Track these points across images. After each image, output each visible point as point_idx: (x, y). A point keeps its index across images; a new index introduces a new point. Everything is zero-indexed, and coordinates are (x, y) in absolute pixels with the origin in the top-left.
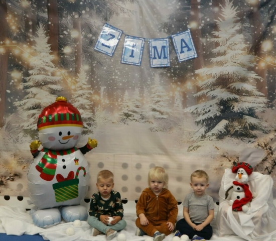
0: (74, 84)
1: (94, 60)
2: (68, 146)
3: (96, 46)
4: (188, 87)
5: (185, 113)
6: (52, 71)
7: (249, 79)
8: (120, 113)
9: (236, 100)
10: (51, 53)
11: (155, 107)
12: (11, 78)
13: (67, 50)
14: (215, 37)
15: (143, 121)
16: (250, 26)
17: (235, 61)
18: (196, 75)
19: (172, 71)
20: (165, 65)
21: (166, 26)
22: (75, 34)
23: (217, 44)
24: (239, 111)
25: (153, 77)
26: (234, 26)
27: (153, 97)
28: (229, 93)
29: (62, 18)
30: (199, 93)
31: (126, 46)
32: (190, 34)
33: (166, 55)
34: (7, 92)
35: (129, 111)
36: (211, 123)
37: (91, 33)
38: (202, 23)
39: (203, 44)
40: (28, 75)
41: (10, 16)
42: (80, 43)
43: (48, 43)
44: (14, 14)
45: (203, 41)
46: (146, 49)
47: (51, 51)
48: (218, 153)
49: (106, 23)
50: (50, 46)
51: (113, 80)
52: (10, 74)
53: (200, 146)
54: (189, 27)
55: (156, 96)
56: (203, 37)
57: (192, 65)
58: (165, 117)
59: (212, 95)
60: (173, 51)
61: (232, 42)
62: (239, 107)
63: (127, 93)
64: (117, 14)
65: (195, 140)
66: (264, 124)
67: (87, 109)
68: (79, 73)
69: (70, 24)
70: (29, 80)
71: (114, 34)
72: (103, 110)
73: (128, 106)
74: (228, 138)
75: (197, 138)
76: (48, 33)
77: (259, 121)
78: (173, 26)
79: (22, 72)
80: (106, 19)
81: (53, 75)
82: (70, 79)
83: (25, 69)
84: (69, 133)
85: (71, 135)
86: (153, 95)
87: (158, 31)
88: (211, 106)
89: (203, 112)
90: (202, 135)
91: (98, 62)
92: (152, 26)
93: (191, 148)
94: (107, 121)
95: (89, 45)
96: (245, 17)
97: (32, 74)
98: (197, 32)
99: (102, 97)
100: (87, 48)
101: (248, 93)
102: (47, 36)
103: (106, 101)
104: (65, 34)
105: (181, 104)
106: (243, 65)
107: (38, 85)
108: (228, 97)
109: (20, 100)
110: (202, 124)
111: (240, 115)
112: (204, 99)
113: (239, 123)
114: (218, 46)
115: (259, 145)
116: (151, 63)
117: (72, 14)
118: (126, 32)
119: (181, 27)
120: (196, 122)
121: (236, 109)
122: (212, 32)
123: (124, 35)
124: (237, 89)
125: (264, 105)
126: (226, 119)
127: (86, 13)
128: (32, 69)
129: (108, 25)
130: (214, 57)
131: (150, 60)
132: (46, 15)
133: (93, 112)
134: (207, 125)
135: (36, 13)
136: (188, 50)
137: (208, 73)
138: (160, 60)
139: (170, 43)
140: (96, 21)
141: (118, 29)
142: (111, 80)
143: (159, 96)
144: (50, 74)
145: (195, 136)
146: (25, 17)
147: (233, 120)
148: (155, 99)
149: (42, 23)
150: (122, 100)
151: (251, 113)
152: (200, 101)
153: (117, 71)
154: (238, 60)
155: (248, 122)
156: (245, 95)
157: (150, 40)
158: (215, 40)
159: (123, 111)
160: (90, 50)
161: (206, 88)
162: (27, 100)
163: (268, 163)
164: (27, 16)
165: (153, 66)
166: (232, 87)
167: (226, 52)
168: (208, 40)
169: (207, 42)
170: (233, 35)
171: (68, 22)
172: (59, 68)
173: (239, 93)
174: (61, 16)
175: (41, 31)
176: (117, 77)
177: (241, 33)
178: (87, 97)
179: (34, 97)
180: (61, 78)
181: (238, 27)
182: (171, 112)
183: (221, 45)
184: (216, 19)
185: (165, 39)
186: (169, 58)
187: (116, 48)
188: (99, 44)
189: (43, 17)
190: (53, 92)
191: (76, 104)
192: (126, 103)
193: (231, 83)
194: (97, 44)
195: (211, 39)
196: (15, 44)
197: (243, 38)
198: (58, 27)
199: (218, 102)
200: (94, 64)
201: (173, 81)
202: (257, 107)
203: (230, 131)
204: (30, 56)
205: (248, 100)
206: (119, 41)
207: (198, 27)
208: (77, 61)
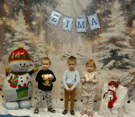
0: (37, 40)
1: (48, 28)
3: (49, 21)
4: (95, 43)
5: (93, 56)
6: (26, 33)
7: (126, 39)
8: (61, 56)
9: (119, 50)
10: (26, 25)
11: (78, 53)
12: (5, 37)
13: (34, 23)
14: (110, 17)
16: (127, 12)
17: (119, 30)
18: (99, 37)
19: (87, 34)
20: (84, 32)
22: (38, 15)
23: (110, 21)
24: (120, 56)
25: (78, 38)
26: (119, 12)
27: (78, 48)
28: (116, 46)
29: (32, 7)
30: (101, 46)
31: (64, 22)
32: (97, 16)
33: (84, 26)
34: (3, 44)
35: (65, 54)
36: (106, 62)
37: (46, 15)
38: (103, 10)
39: (103, 21)
40: (14, 35)
41: (6, 5)
42: (41, 19)
43: (24, 19)
44: (8, 4)
45: (103, 19)
46: (74, 22)
47: (26, 23)
48: (109, 77)
49: (54, 10)
50: (25, 21)
51: (57, 39)
52: (5, 35)
53: (100, 73)
54: (96, 12)
55: (79, 47)
56: (103, 17)
57: (97, 32)
58: (83, 58)
59: (107, 47)
60: (88, 24)
62: (120, 54)
63: (64, 45)
64: (60, 5)
65: (98, 70)
66: (133, 63)
67: (44, 53)
68: (40, 35)
69: (36, 10)
70: (15, 38)
71: (58, 15)
72: (52, 54)
73: (64, 52)
74: (115, 69)
76: (25, 14)
77: (130, 61)
78: (88, 12)
79: (11, 34)
80: (54, 7)
81: (27, 35)
82: (35, 38)
83: (12, 32)
86: (77, 47)
87: (81, 14)
88: (106, 53)
89: (102, 56)
90: (102, 67)
91: (50, 29)
92: (77, 12)
94: (54, 59)
96: (125, 8)
97: (16, 35)
98: (100, 15)
99: (51, 47)
100: (44, 22)
101: (126, 47)
102: (24, 16)
103: (53, 49)
104: (33, 15)
105: (91, 52)
106: (123, 32)
107: (19, 40)
108: (115, 48)
109: (10, 48)
110: (102, 62)
112: (103, 49)
113: (120, 61)
114: (111, 22)
115: (130, 73)
116: (77, 30)
117: (37, 4)
118: (64, 14)
119: (92, 12)
120: (99, 61)
121: (119, 55)
122: (108, 15)
123: (64, 16)
124: (120, 44)
125: (133, 53)
126: (114, 59)
127: (44, 4)
128: (16, 32)
129: (55, 10)
130: (109, 28)
131: (76, 29)
132: (23, 5)
133: (47, 55)
134: (104, 62)
135: (19, 4)
136: (96, 24)
137: (106, 36)
138: (81, 29)
139: (86, 20)
140: (49, 8)
141: (60, 13)
142: (56, 38)
143: (80, 47)
144: (25, 35)
145: (98, 68)
146: (13, 6)
147: (117, 60)
148: (78, 49)
149: (21, 9)
150: (62, 49)
151: (127, 57)
152: (101, 50)
153: (59, 34)
154: (121, 29)
155: (125, 61)
156: (123, 48)
157: (77, 19)
158: (110, 19)
160: (46, 23)
161: (104, 43)
162: (13, 48)
163: (134, 82)
164: (14, 5)
165: (78, 32)
166: (118, 43)
167: (115, 26)
169: (105, 20)
170: (119, 17)
171: (35, 9)
172: (30, 32)
173: (121, 46)
174: (31, 6)
175: (21, 13)
176: (59, 37)
177: (123, 16)
178: (44, 47)
179: (17, 46)
180: (31, 37)
181: (121, 13)
182: (86, 56)
183: (112, 22)
184: (110, 8)
185: (84, 18)
186: (86, 28)
187: (59, 22)
188: (50, 20)
189: (22, 6)
190: (27, 44)
191: (38, 50)
192: (64, 51)
193: (117, 41)
194: (49, 20)
195: (108, 19)
196: (8, 20)
197: (124, 18)
198: (30, 11)
199: (110, 51)
200: (47, 30)
201: (88, 40)
202: (130, 54)
203: (116, 65)
204: (15, 26)
205: (125, 50)
206: (60, 18)
207: (101, 12)
208: (39, 28)
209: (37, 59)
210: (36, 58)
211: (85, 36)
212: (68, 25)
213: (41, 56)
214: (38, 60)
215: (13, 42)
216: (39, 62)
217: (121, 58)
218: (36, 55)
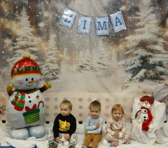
0: (46, 47)
1: (59, 31)
2: (31, 88)
3: (61, 22)
4: (120, 48)
5: (119, 65)
6: (31, 39)
7: (159, 42)
8: (77, 66)
9: (151, 56)
10: (30, 27)
11: (100, 61)
12: (5, 44)
13: (41, 25)
14: (138, 16)
15: (92, 70)
16: (159, 9)
17: (150, 31)
18: (126, 41)
19: (110, 38)
20: (106, 34)
21: (105, 8)
22: (46, 14)
23: (139, 21)
24: (153, 63)
25: (98, 42)
26: (149, 9)
27: (99, 55)
28: (146, 52)
29: (38, 4)
30: (128, 52)
32: (121, 14)
33: (106, 27)
34: (2, 53)
35: (83, 64)
36: (135, 71)
37: (57, 14)
38: (129, 7)
39: (130, 20)
40: (16, 41)
41: (3, 2)
42: (50, 20)
43: (29, 20)
44: (6, 1)
45: (130, 18)
46: (94, 23)
47: (30, 25)
48: (140, 91)
49: (67, 7)
50: (30, 22)
51: (72, 44)
52: (4, 41)
53: (129, 86)
54: (120, 9)
55: (101, 54)
56: (130, 16)
57: (123, 34)
58: (106, 67)
59: (136, 53)
60: (111, 25)
61: (148, 19)
62: (153, 61)
63: (81, 53)
64: (74, 1)
65: (126, 82)
67: (55, 63)
68: (49, 39)
69: (43, 8)
70: (17, 44)
71: (73, 14)
72: (66, 64)
73: (82, 61)
74: (146, 81)
75: (126, 81)
76: (29, 13)
77: (165, 70)
78: (111, 9)
79: (12, 39)
80: (67, 4)
81: (32, 41)
82: (43, 44)
83: (14, 38)
84: (32, 79)
85: (34, 80)
86: (98, 54)
87: (101, 12)
88: (135, 60)
89: (130, 64)
90: (130, 79)
91: (62, 32)
92: (97, 9)
93: (123, 88)
94: (68, 71)
95: (55, 21)
96: (156, 3)
97: (18, 41)
98: (126, 12)
100: (54, 23)
101: (159, 52)
102: (28, 16)
103: (67, 58)
104: (40, 14)
105: (116, 59)
106: (155, 34)
107: (23, 48)
108: (146, 54)
109: (11, 58)
110: (130, 72)
111: (154, 66)
112: (130, 56)
113: (153, 71)
115: (165, 85)
116: (97, 33)
117: (44, 1)
118: (80, 13)
119: (116, 9)
120: (126, 70)
121: (151, 62)
122: (135, 13)
123: (79, 14)
124: (151, 49)
126: (144, 68)
128: (18, 37)
129: (68, 8)
130: (137, 29)
131: (96, 31)
132: (27, 2)
133: (59, 65)
134: (133, 73)
135: (21, 0)
136: (120, 24)
137: (133, 39)
138: (102, 30)
139: (109, 19)
140: (60, 5)
141: (74, 11)
142: (70, 44)
143: (102, 54)
144: (30, 41)
145: (125, 79)
146: (13, 3)
147: (149, 69)
148: (99, 56)
149: (25, 7)
150: (78, 57)
151: (161, 64)
152: (128, 57)
153: (74, 38)
154: (152, 30)
155: (159, 70)
156: (156, 53)
157: (96, 18)
158: (138, 18)
159: (79, 64)
160: (57, 25)
161: (132, 49)
162: (15, 58)
164: (15, 2)
165: (98, 35)
166: (149, 48)
167: (145, 26)
168: (133, 17)
169: (132, 19)
170: (149, 15)
171: (42, 6)
172: (36, 36)
173: (152, 51)
174: (37, 3)
175: (24, 12)
176: (75, 42)
177: (154, 13)
178: (55, 55)
179: (20, 56)
180: (38, 43)
181: (152, 9)
182: (110, 65)
183: (141, 21)
184: (138, 4)
185: (106, 17)
186: (108, 29)
187: (74, 23)
188: (63, 20)
189: (25, 3)
190: (33, 52)
191: (48, 60)
192: (81, 59)
193: (148, 45)
194: (61, 20)
195: (135, 17)
196: (7, 21)
197: (155, 16)
198: (35, 10)
199: (140, 57)
200: (59, 33)
201: (111, 44)
202: (164, 61)
203: (147, 76)
204: (17, 29)
205: (158, 56)
206: (75, 18)
207: (127, 9)
208: (48, 31)
209: (47, 71)
210: (45, 70)
211: (108, 40)
212: (86, 26)
213: (51, 67)
214: (48, 73)
215: (15, 50)
216: (49, 74)
217: (153, 66)
218: (45, 65)
